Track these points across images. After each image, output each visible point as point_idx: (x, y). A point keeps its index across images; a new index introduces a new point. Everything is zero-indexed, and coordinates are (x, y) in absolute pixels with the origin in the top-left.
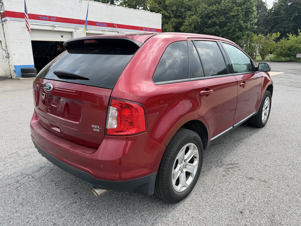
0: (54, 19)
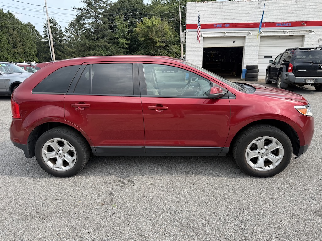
0: (227, 26)
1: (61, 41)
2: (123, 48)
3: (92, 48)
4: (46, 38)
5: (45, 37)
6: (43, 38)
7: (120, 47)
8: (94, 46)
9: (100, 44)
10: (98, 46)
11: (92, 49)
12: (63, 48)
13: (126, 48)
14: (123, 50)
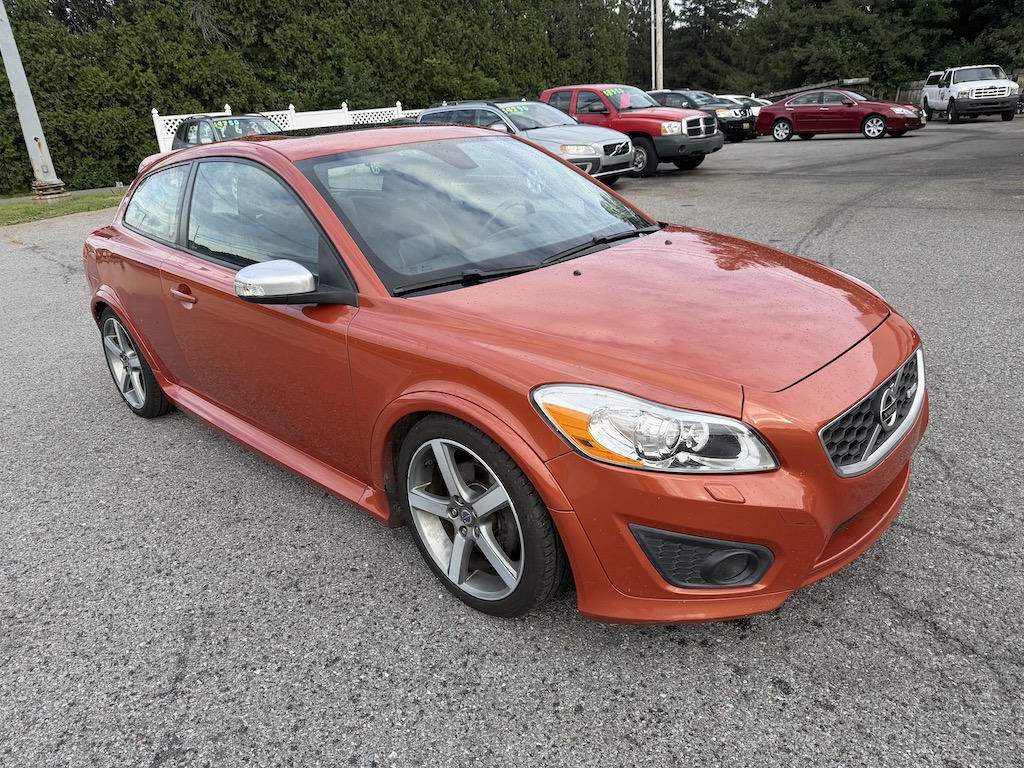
1: (727, 21)
2: (930, 25)
3: (801, 35)
4: (683, 17)
5: (683, 13)
6: (676, 19)
7: (914, 23)
8: (811, 29)
9: (831, 18)
10: (826, 26)
11: (801, 39)
12: (729, 45)
13: (941, 25)
14: (922, 31)
